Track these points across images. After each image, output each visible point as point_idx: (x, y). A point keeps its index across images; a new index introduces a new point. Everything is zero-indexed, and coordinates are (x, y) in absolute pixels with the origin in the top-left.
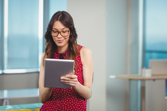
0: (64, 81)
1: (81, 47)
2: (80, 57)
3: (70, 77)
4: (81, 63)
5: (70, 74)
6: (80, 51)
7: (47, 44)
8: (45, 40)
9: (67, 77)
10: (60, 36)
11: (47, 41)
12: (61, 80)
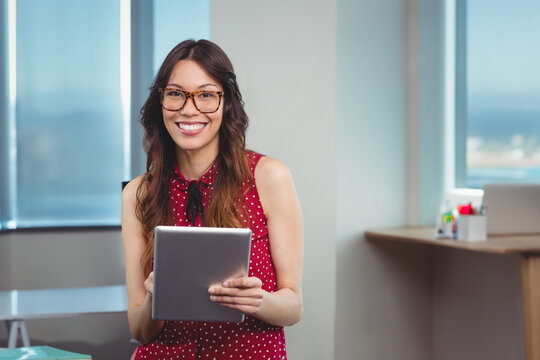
0: (220, 298)
1: (259, 157)
2: (254, 191)
3: (237, 284)
4: (261, 210)
5: (237, 275)
6: (253, 171)
7: (149, 144)
8: (142, 131)
9: (229, 287)
10: (190, 109)
11: (150, 134)
12: (211, 297)
